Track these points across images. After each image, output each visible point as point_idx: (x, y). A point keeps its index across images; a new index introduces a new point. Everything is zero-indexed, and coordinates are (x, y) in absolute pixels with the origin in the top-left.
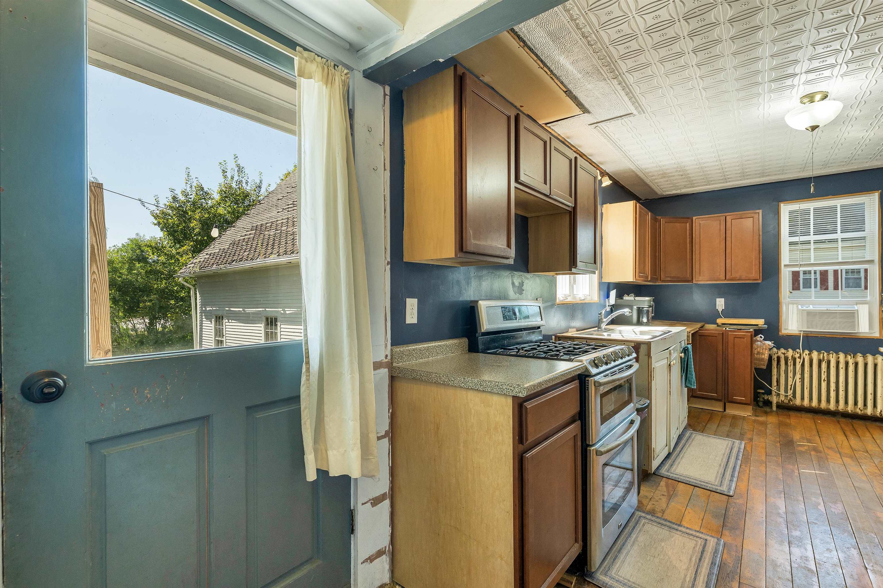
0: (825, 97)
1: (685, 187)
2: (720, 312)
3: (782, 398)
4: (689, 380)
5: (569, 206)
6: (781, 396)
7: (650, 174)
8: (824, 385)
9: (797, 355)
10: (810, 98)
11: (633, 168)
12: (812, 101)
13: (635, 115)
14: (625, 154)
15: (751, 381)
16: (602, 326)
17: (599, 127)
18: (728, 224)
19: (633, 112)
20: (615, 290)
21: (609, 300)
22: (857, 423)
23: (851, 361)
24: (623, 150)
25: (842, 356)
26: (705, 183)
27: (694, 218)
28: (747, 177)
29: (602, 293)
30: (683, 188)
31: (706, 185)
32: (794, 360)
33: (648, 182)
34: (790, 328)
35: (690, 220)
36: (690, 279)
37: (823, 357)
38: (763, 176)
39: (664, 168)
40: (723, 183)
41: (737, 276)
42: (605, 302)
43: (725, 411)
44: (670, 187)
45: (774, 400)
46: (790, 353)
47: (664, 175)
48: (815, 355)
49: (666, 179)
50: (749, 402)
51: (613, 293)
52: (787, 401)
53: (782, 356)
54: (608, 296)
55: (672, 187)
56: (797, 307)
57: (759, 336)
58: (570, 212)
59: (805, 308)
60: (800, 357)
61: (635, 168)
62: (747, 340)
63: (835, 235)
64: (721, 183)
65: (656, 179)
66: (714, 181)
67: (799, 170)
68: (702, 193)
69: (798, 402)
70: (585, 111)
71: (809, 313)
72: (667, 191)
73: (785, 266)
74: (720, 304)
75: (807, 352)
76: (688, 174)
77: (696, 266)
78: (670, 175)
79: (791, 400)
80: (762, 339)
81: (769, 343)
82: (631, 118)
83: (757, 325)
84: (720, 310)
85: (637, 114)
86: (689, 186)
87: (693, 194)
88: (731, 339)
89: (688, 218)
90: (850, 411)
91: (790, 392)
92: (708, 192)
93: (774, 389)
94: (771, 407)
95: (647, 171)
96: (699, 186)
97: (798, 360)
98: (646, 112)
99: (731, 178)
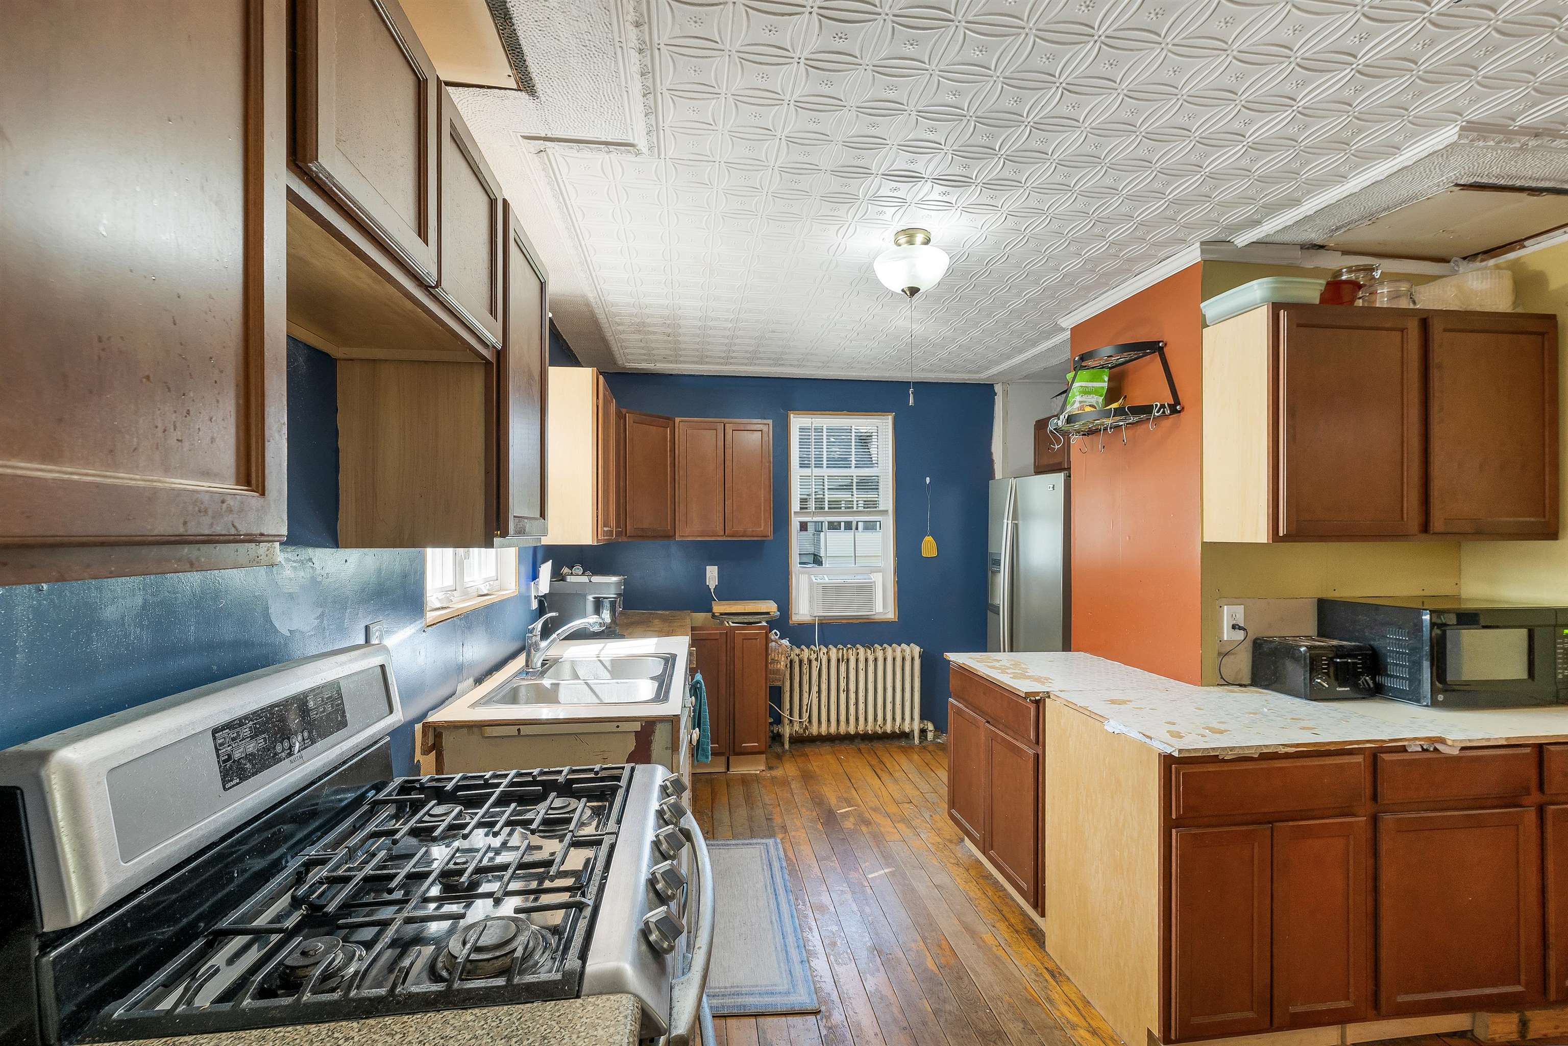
0: (927, 242)
1: (665, 359)
2: (712, 591)
3: (796, 727)
4: (703, 750)
5: (486, 345)
6: (795, 724)
7: (617, 319)
8: (843, 696)
9: (813, 656)
10: (909, 234)
11: (591, 296)
12: (911, 242)
13: (638, 153)
14: (585, 258)
15: (766, 710)
16: (535, 660)
17: (547, 155)
18: (728, 437)
19: (636, 142)
20: (549, 563)
21: (537, 585)
22: (878, 745)
23: (871, 658)
24: (583, 244)
25: (861, 650)
26: (695, 359)
27: (677, 420)
28: (757, 362)
29: (523, 569)
30: (660, 361)
31: (696, 363)
32: (810, 661)
33: (609, 335)
34: (801, 612)
35: (671, 423)
36: (671, 534)
37: (843, 655)
38: (775, 365)
39: (647, 311)
40: (722, 364)
41: (740, 528)
42: (528, 588)
43: (728, 770)
44: (641, 354)
45: (787, 731)
46: (806, 654)
47: (641, 328)
48: (833, 652)
49: (641, 337)
50: (763, 749)
51: (546, 569)
52: (802, 730)
53: (797, 659)
54: (535, 576)
55: (644, 355)
56: (810, 578)
57: (773, 632)
58: (488, 363)
59: (819, 581)
60: (816, 659)
61: (595, 298)
62: (760, 642)
63: (848, 470)
64: (718, 364)
65: (624, 332)
66: (711, 357)
67: (820, 364)
68: (685, 375)
69: (814, 730)
70: (526, 84)
71: (825, 588)
72: (634, 361)
73: (795, 512)
74: (712, 575)
75: (824, 650)
76: (680, 335)
77: (681, 509)
78: (650, 329)
79: (806, 728)
80: (777, 637)
81: (785, 642)
82: (627, 158)
83: (768, 613)
84: (712, 587)
85: (645, 150)
86: (671, 359)
87: (671, 375)
88: (738, 640)
89: (668, 419)
90: (870, 732)
91: (805, 716)
92: (693, 376)
93: (786, 714)
94: (783, 745)
95: (613, 309)
96: (685, 362)
97: (814, 663)
98: (662, 156)
99: (736, 358)
